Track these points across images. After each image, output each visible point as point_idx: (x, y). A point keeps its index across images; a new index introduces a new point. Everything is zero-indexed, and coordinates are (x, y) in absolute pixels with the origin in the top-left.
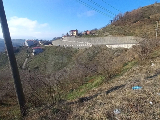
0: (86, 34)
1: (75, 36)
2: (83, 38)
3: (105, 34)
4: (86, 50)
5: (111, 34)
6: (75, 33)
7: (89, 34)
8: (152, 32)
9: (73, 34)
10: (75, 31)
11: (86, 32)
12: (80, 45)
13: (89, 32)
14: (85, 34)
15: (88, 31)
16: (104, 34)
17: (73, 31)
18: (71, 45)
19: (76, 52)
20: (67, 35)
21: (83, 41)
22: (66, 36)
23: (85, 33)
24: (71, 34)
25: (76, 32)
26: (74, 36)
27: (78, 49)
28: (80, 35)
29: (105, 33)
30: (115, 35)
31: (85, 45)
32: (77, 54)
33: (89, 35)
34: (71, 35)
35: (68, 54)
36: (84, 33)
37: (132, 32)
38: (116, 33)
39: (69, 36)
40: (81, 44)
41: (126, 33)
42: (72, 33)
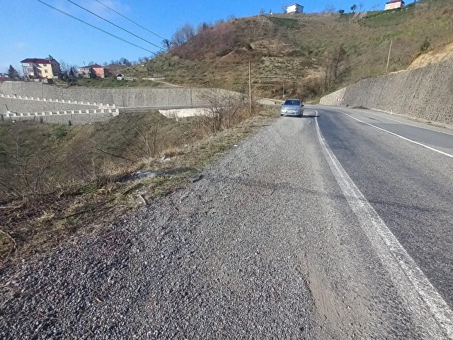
0: (93, 75)
1: (50, 82)
2: (82, 89)
3: (153, 79)
4: (100, 127)
5: (170, 81)
6: (47, 71)
7: (103, 77)
8: (256, 80)
9: (37, 71)
10: (45, 62)
11: (91, 68)
12: (73, 112)
13: (102, 69)
14: (88, 76)
15: (97, 66)
16: (150, 79)
17: (35, 61)
18: (36, 114)
19: (63, 133)
20: (12, 74)
21: (86, 100)
22: (7, 79)
23: (87, 71)
24: (32, 74)
25: (49, 66)
26: (46, 81)
27: (70, 124)
28: (68, 78)
29: (155, 75)
30: (182, 82)
31: (95, 112)
32: (70, 143)
33: (102, 80)
34: (31, 77)
36: (84, 74)
37: (218, 78)
38: (183, 77)
39: (21, 79)
40: (78, 107)
41: (207, 80)
42: (34, 68)
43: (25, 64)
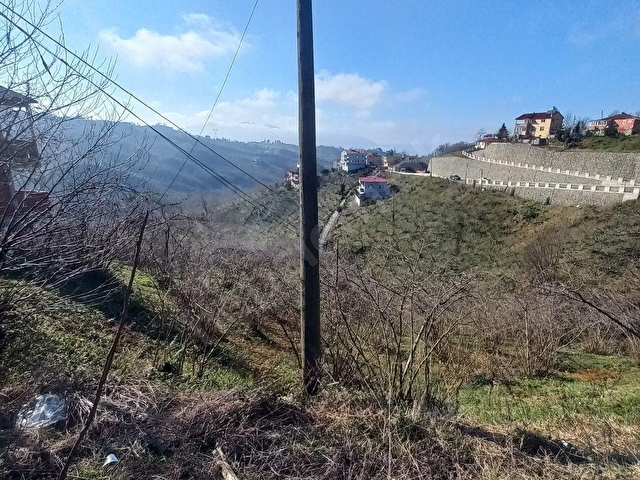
0: (612, 132)
1: (543, 142)
2: (584, 153)
4: (592, 214)
6: (543, 129)
7: (628, 133)
9: (530, 129)
10: (543, 116)
11: (611, 121)
12: (557, 186)
13: (631, 121)
14: (601, 133)
15: (624, 116)
17: (533, 117)
18: (510, 184)
19: (532, 215)
20: (502, 136)
21: (584, 169)
22: (494, 140)
23: (603, 126)
24: (524, 133)
25: (548, 121)
26: (536, 142)
27: (548, 203)
28: (569, 138)
31: (593, 189)
32: (537, 229)
33: (625, 138)
34: (521, 137)
35: (488, 221)
36: (597, 129)
39: (509, 140)
40: (568, 179)
42: (529, 125)
43: (519, 122)
